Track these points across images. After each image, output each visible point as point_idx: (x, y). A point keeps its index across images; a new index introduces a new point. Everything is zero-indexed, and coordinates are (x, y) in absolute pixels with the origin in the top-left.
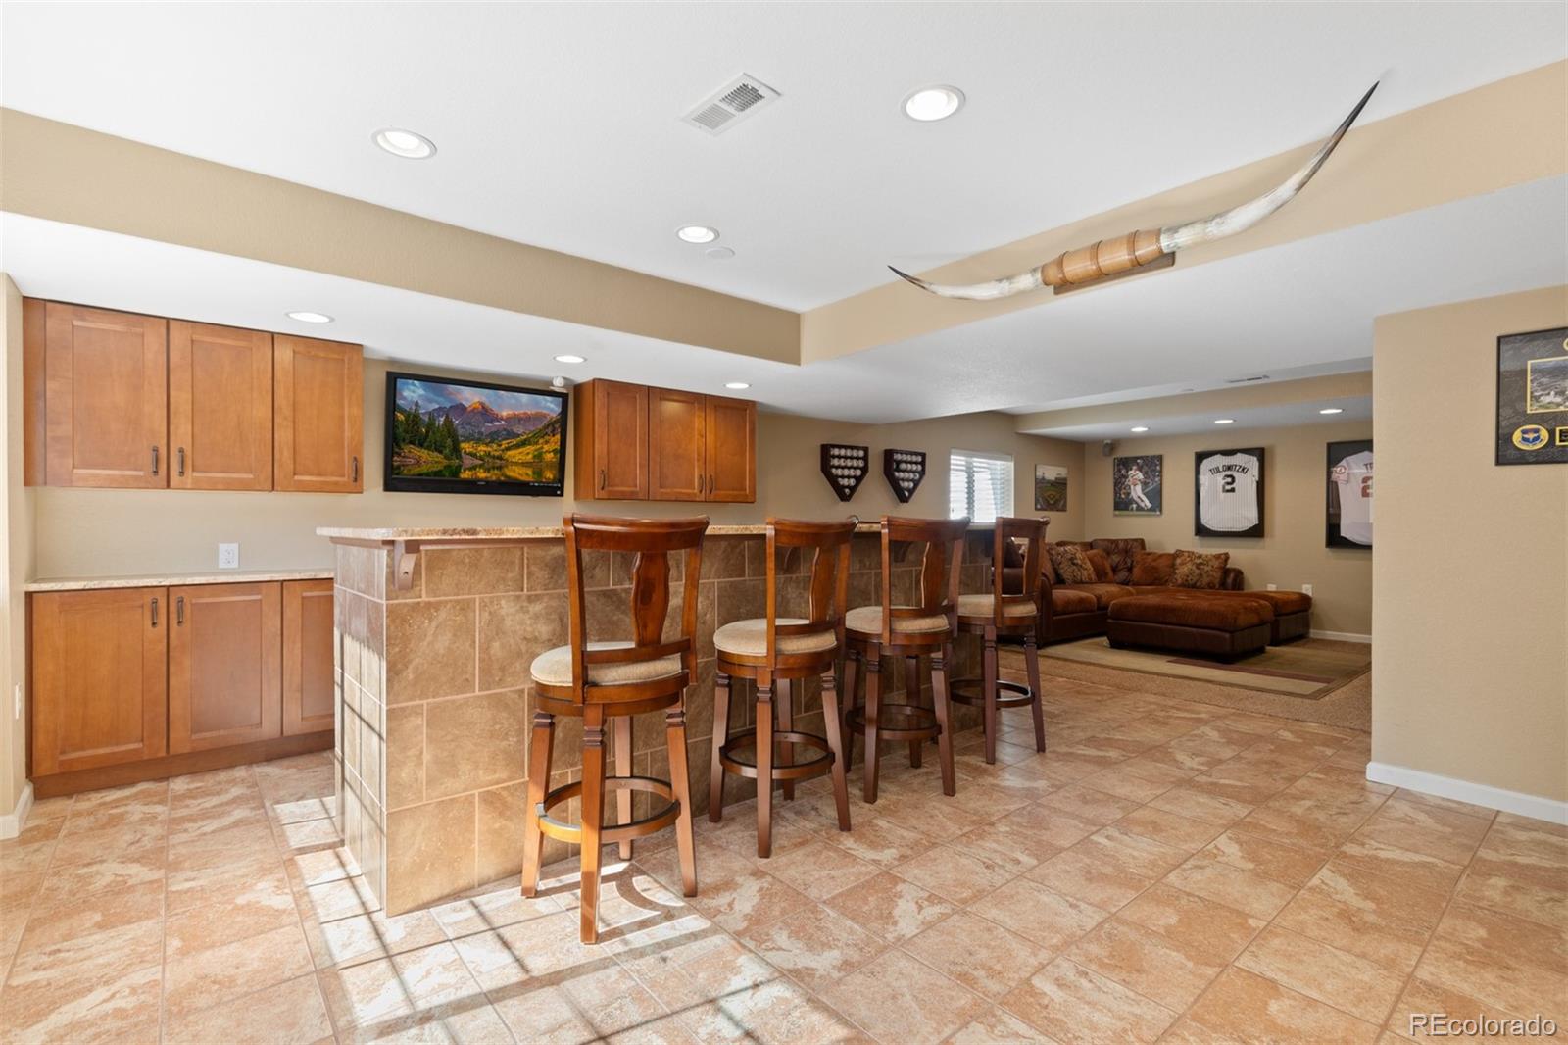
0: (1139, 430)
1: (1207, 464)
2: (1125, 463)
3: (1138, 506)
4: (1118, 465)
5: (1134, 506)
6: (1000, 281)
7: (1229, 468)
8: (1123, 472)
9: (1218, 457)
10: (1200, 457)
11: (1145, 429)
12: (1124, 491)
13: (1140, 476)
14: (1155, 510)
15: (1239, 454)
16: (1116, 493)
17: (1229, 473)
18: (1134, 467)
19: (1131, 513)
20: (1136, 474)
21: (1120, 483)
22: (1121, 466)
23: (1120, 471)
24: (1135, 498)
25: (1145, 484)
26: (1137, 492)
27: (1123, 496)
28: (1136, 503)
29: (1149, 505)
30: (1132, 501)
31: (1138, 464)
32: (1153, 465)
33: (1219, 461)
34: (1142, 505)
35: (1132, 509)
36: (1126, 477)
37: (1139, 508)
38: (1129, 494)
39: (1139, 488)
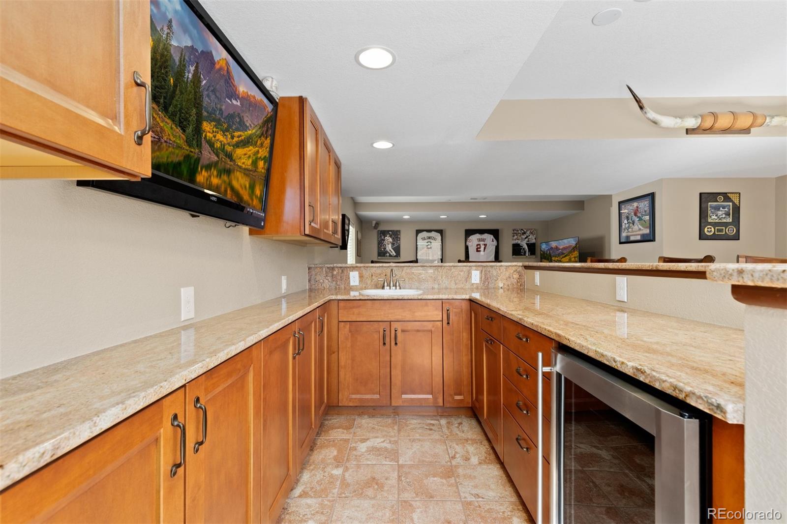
0: (406, 217)
1: (420, 235)
2: (384, 233)
3: (390, 254)
4: (380, 234)
5: (388, 254)
6: (676, 117)
7: (429, 238)
8: (383, 237)
9: (425, 233)
10: (418, 232)
11: (409, 217)
12: (382, 247)
13: (391, 240)
14: (397, 257)
15: (433, 232)
16: (379, 248)
17: (429, 240)
18: (388, 235)
19: (386, 258)
20: (388, 239)
21: (380, 243)
22: (382, 235)
23: (381, 237)
24: (388, 250)
25: (393, 244)
26: (389, 248)
27: (382, 250)
28: (389, 253)
29: (395, 254)
30: (387, 252)
31: (389, 234)
32: (396, 235)
33: (425, 234)
34: (392, 254)
35: (387, 256)
36: (384, 240)
37: (390, 256)
38: (385, 248)
39: (390, 246)
